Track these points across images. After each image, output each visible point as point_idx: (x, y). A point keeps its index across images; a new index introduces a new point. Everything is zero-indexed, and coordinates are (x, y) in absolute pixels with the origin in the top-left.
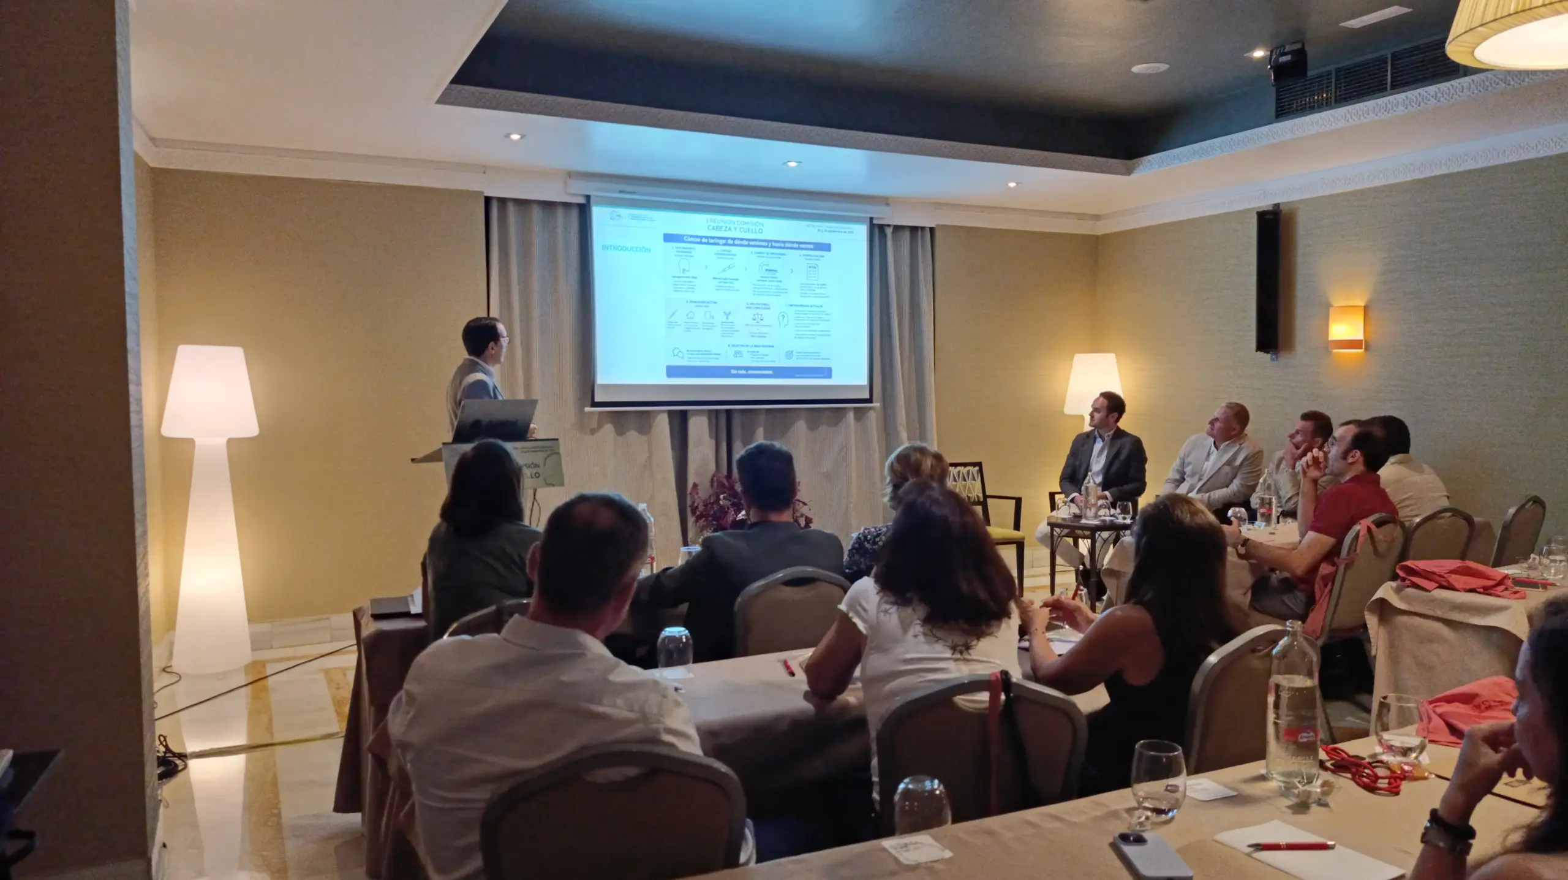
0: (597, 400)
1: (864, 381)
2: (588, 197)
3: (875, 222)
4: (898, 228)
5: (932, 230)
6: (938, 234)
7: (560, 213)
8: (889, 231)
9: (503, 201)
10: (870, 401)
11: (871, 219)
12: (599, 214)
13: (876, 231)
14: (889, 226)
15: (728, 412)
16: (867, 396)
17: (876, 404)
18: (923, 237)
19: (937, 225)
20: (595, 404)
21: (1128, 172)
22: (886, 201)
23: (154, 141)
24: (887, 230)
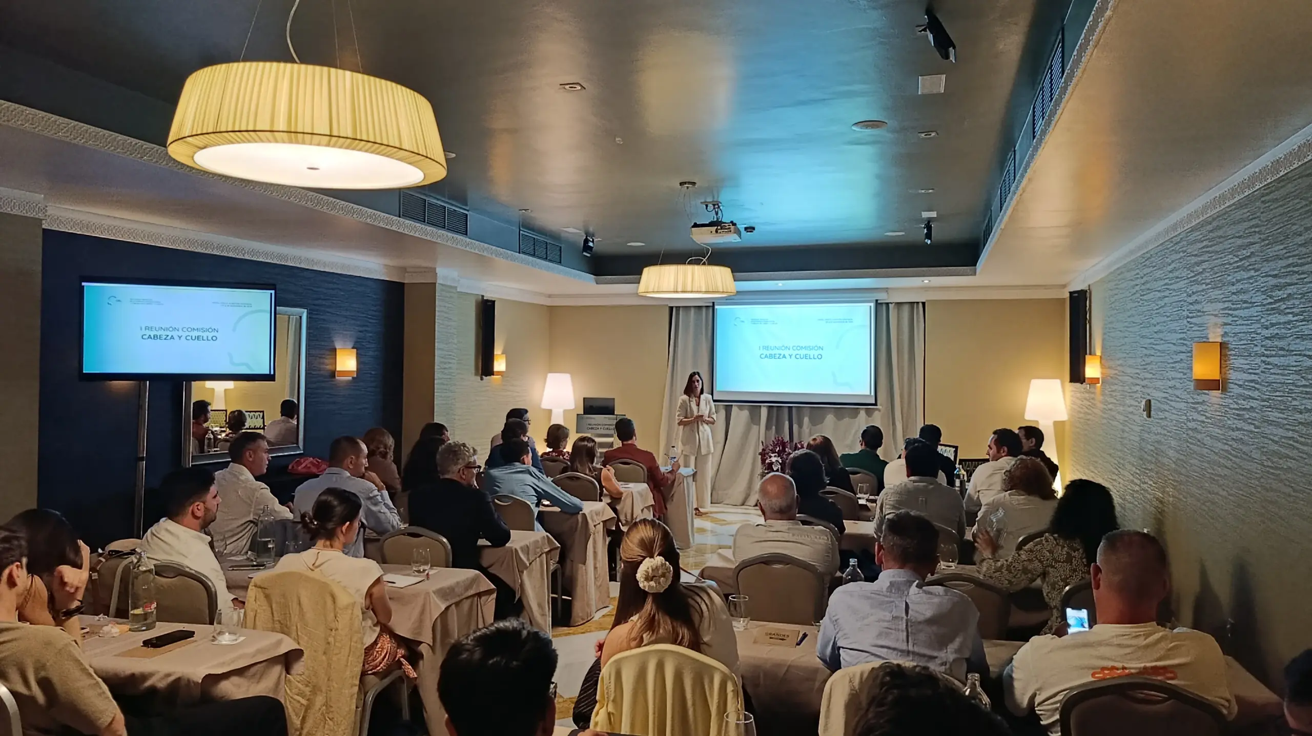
3: (879, 302)
4: (899, 304)
5: (924, 304)
7: (704, 309)
9: (678, 308)
11: (877, 301)
12: (719, 308)
13: (880, 306)
14: (891, 303)
15: (790, 408)
16: (874, 402)
17: (878, 407)
18: (918, 307)
19: (927, 301)
21: (974, 274)
22: (886, 290)
23: (550, 296)
24: (890, 305)
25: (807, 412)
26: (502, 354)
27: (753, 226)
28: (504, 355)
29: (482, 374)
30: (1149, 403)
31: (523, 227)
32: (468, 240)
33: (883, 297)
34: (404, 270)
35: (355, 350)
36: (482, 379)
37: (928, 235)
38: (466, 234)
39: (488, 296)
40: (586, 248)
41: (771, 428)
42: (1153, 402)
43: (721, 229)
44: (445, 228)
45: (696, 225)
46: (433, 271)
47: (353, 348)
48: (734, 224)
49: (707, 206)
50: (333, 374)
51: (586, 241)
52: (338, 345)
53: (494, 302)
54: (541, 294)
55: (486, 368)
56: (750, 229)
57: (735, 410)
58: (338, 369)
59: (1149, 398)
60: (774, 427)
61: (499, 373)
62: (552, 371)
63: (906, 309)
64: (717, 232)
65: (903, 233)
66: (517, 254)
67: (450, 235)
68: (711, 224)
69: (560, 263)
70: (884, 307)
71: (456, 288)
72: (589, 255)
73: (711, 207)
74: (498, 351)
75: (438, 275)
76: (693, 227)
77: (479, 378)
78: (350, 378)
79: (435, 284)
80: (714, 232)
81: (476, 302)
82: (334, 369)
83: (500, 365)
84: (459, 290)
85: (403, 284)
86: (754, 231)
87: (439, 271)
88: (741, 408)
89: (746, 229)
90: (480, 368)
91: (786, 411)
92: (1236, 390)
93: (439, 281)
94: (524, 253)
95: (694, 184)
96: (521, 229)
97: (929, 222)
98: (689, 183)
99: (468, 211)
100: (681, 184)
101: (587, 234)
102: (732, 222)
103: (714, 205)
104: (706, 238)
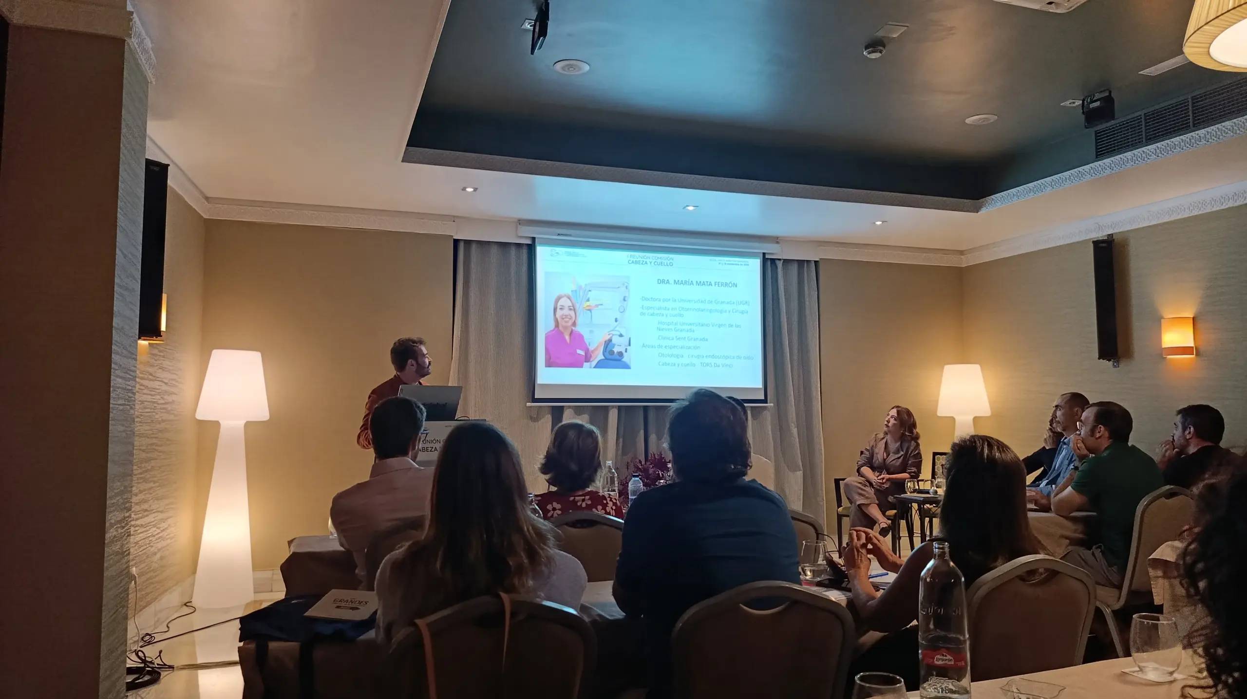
0: (536, 396)
1: (759, 384)
2: (534, 239)
3: (767, 257)
4: (786, 262)
5: (815, 261)
6: (821, 266)
8: (780, 264)
9: (468, 243)
10: (765, 401)
11: (764, 254)
12: (542, 252)
13: (769, 263)
14: (780, 260)
15: (645, 407)
16: (763, 398)
17: (770, 405)
18: (809, 268)
19: (821, 259)
20: (535, 400)
21: (977, 210)
22: (777, 240)
23: (208, 199)
26: (165, 292)
28: (165, 297)
33: (774, 250)
55: (147, 320)
63: (794, 268)
70: (773, 264)
88: (577, 408)
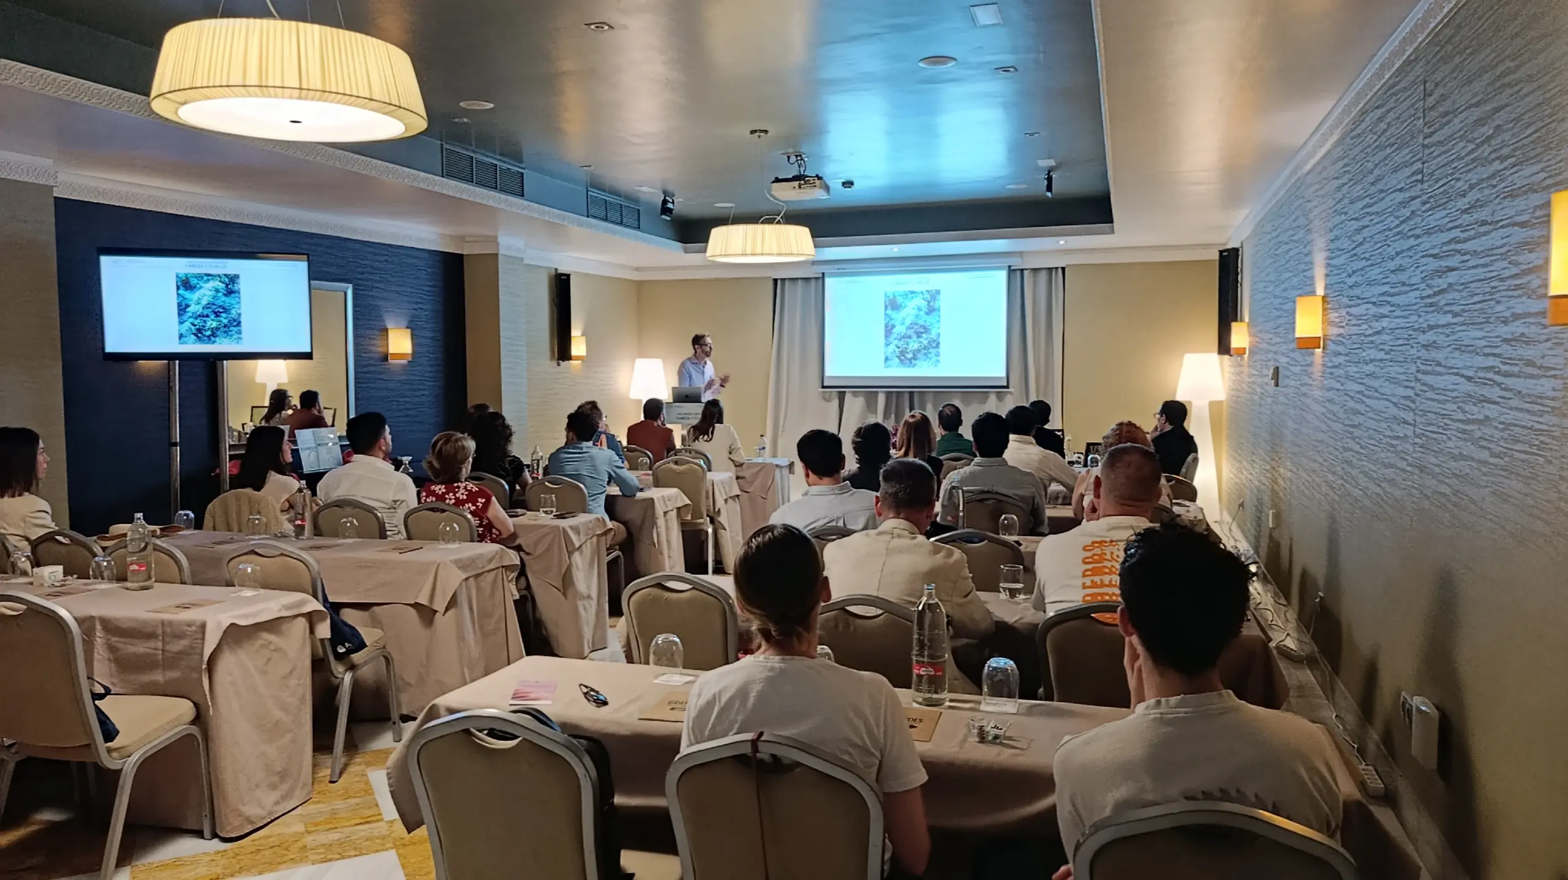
0: (825, 384)
1: (1003, 374)
2: (823, 274)
5: (1063, 269)
6: (1066, 270)
9: (783, 280)
10: (1007, 387)
11: (1010, 266)
12: (828, 281)
13: (1014, 273)
15: (911, 393)
16: (1005, 384)
17: (1011, 390)
18: (1056, 273)
20: (823, 387)
21: (1112, 231)
22: (1021, 254)
23: (637, 269)
24: (1025, 272)
25: (931, 395)
26: (582, 335)
27: (853, 179)
28: (584, 338)
29: (558, 359)
30: (1277, 369)
31: (592, 186)
32: (526, 203)
33: (1017, 263)
34: (462, 239)
35: (409, 330)
36: (559, 365)
37: (1049, 188)
38: (523, 196)
39: (563, 269)
40: (665, 210)
41: (890, 416)
42: (1280, 369)
43: (805, 184)
44: (496, 188)
45: (777, 180)
46: (494, 240)
47: (407, 328)
48: (819, 178)
49: (789, 158)
50: (385, 357)
51: (665, 202)
52: (389, 325)
53: (568, 276)
54: (623, 267)
55: (563, 352)
56: (848, 184)
57: (848, 397)
58: (391, 351)
59: (1278, 365)
60: (893, 416)
61: (578, 358)
62: (641, 356)
63: (1043, 276)
64: (800, 187)
65: (1026, 186)
66: (586, 218)
67: (503, 196)
68: (795, 178)
69: (639, 228)
70: (1018, 273)
71: (522, 259)
72: (668, 219)
73: (793, 159)
74: (576, 332)
75: (500, 245)
76: (773, 182)
77: (555, 363)
78: (404, 362)
79: (496, 255)
80: (797, 187)
81: (550, 277)
82: (385, 351)
83: (578, 348)
84: (525, 262)
85: (460, 257)
86: (853, 187)
87: (500, 239)
88: (855, 394)
89: (844, 184)
90: (556, 350)
91: (907, 397)
92: (1332, 347)
93: (502, 251)
94: (595, 217)
95: (766, 132)
96: (589, 189)
97: (1049, 172)
98: (761, 131)
99: (524, 169)
100: (753, 132)
101: (665, 193)
102: (817, 176)
103: (797, 156)
104: (788, 195)
